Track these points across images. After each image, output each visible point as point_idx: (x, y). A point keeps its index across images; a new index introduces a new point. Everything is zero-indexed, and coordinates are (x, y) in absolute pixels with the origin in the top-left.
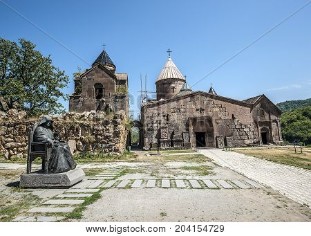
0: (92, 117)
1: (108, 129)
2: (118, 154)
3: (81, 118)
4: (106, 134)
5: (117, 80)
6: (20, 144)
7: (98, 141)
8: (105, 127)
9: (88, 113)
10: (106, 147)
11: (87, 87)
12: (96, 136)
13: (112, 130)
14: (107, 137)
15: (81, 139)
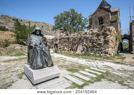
0: (91, 33)
1: (100, 39)
2: (108, 55)
3: (85, 34)
4: (99, 42)
5: (111, 13)
6: (63, 47)
7: (94, 46)
8: (98, 38)
9: (89, 31)
10: (99, 51)
11: (94, 20)
12: (93, 43)
13: (102, 40)
14: (99, 44)
15: (85, 45)
